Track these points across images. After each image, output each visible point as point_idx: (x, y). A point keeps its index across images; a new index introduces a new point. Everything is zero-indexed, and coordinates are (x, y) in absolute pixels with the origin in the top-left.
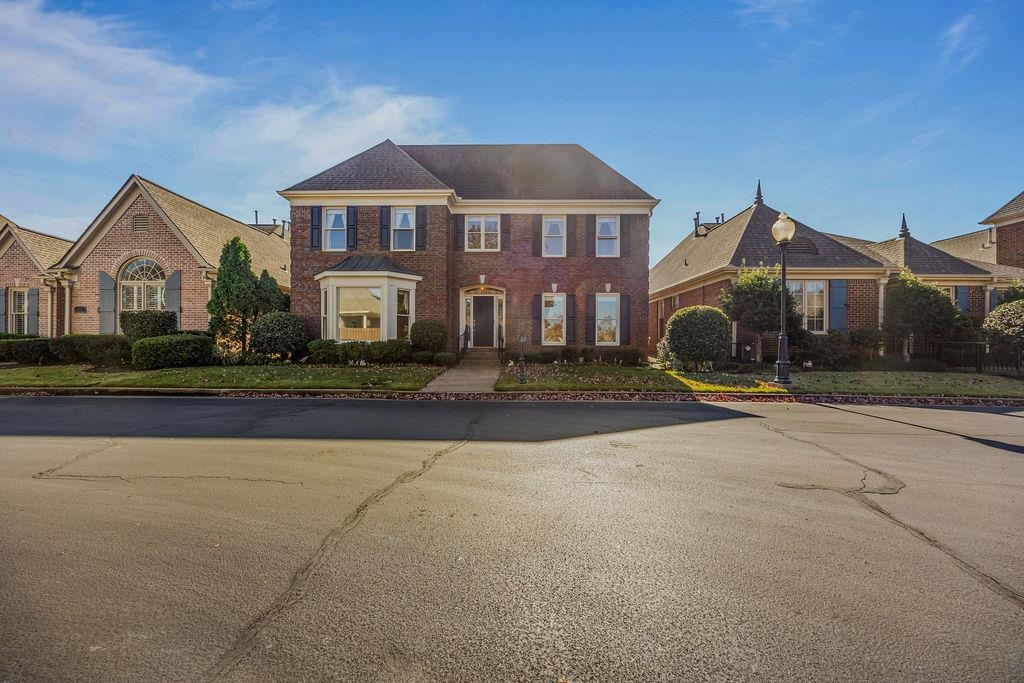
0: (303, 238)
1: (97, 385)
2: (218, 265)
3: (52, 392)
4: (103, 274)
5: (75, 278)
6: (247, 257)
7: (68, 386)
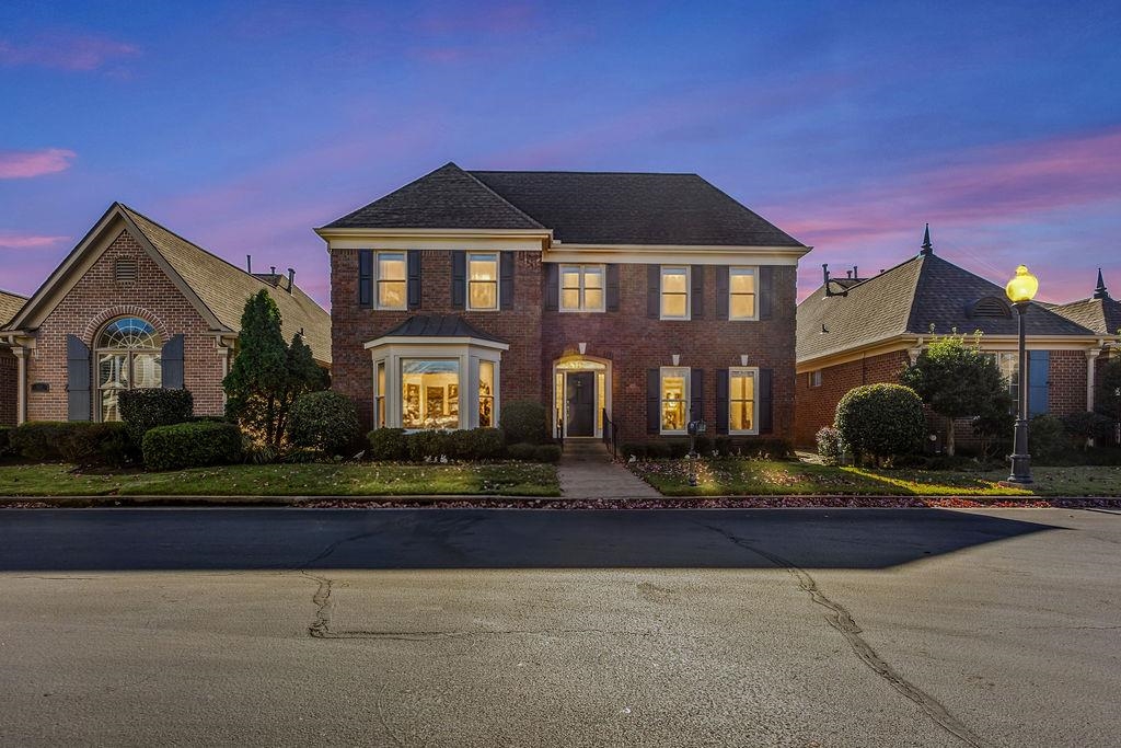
0: (349, 292)
1: (115, 491)
2: (238, 328)
3: (52, 503)
4: (72, 339)
5: (33, 344)
6: (277, 317)
7: (72, 494)
